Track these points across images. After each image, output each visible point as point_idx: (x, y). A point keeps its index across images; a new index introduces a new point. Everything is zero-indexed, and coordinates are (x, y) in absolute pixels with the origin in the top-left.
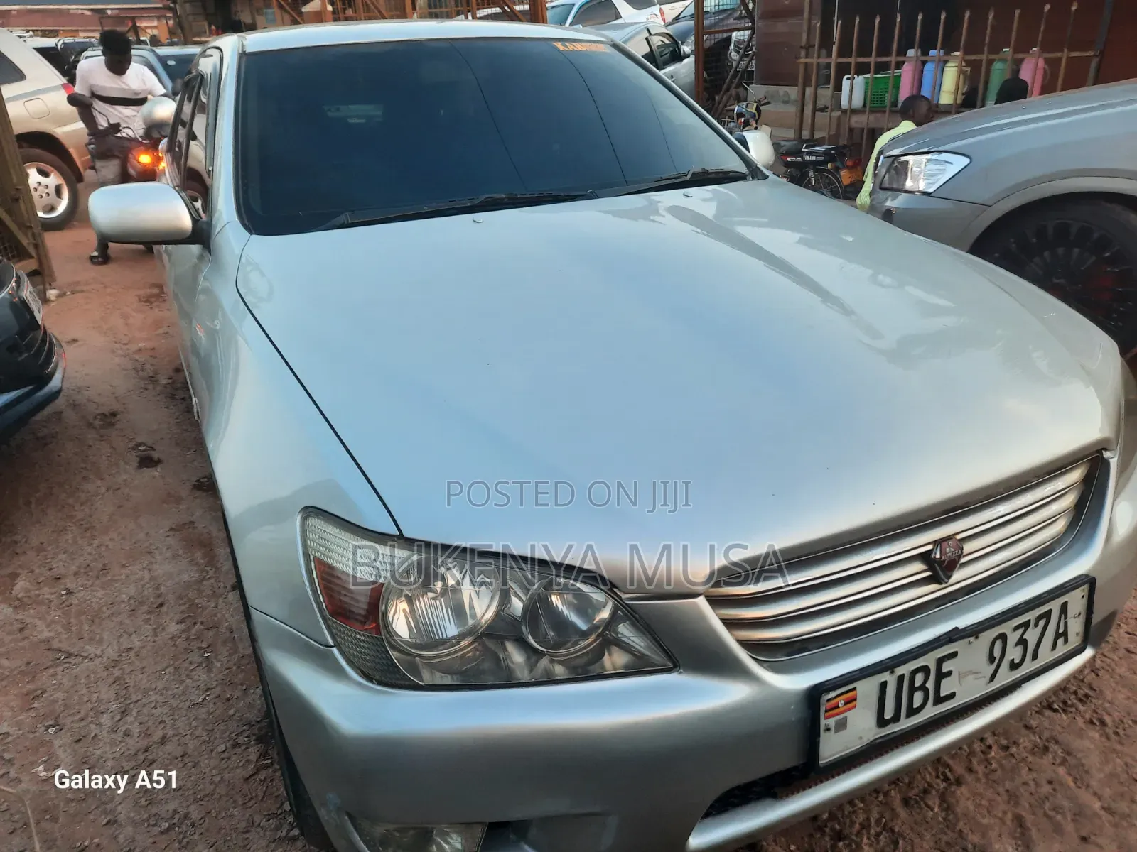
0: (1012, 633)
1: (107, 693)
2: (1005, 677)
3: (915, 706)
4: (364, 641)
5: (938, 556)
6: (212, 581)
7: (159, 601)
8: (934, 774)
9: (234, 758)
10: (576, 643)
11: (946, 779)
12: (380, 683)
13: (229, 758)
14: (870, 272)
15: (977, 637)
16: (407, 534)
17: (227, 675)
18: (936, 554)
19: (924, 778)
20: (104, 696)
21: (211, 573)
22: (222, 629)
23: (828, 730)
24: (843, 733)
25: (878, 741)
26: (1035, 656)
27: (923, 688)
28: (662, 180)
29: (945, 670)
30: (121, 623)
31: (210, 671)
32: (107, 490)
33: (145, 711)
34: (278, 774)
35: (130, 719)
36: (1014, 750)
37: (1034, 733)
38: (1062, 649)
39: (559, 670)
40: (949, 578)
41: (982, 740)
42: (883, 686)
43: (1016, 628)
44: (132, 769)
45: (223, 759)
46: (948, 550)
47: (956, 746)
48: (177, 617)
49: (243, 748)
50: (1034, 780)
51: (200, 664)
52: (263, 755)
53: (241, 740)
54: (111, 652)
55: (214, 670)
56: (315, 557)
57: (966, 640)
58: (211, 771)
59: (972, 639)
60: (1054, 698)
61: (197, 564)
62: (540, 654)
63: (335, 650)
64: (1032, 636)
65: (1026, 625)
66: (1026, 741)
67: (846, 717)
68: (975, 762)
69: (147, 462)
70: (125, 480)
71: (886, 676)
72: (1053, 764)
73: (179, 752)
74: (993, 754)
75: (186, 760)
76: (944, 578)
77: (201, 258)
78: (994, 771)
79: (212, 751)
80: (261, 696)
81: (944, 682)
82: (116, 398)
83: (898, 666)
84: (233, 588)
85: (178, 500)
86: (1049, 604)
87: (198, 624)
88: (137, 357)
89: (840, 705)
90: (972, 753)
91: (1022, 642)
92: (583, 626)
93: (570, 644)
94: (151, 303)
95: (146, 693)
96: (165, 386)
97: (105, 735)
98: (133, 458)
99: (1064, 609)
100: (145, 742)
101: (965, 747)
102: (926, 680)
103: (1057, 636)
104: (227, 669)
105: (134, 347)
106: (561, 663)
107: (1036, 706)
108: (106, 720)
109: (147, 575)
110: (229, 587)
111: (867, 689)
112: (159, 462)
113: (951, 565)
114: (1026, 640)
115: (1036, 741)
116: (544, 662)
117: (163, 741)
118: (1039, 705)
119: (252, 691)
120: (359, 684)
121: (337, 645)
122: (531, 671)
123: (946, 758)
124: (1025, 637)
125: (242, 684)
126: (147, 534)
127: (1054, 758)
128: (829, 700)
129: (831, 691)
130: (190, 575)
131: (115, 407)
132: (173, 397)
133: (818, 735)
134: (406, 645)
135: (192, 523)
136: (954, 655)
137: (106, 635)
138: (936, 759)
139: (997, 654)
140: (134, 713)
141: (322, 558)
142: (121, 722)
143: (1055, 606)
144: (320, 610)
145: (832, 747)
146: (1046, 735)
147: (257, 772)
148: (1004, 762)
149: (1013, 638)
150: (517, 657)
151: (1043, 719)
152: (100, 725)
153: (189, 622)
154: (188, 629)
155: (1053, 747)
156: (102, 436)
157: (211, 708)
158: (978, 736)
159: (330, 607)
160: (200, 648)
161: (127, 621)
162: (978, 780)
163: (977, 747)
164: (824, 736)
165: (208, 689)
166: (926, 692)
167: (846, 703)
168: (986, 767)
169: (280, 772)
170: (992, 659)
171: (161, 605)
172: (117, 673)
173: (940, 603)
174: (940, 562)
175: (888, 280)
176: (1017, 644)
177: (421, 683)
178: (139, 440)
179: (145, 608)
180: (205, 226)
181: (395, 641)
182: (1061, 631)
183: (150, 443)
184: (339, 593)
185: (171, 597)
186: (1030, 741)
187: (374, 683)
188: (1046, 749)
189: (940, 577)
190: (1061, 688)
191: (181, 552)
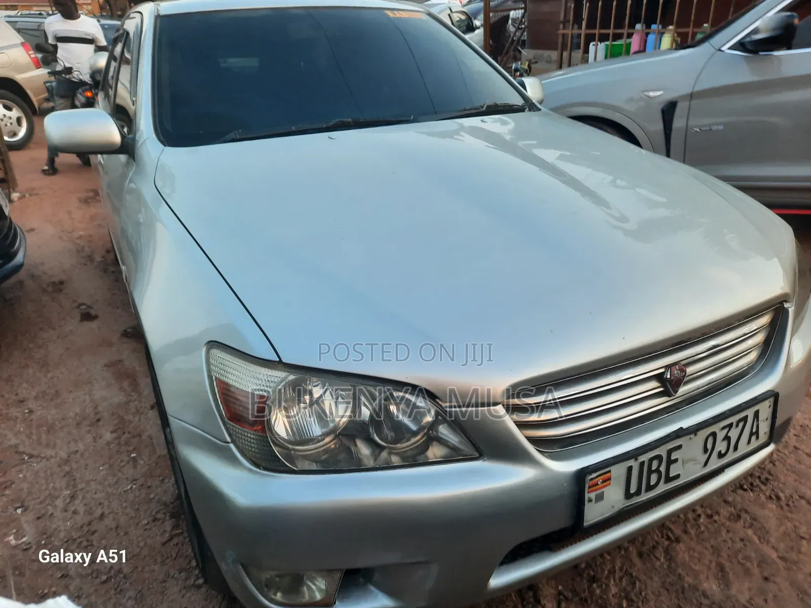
0: (720, 431)
1: (60, 483)
2: (715, 464)
3: (652, 484)
4: (253, 438)
5: (668, 377)
6: (137, 402)
7: (98, 417)
8: (660, 535)
9: (154, 529)
10: (408, 440)
11: (669, 538)
12: (266, 469)
13: (150, 529)
14: (611, 178)
15: (696, 435)
16: (284, 360)
17: (148, 469)
18: (667, 375)
19: (653, 538)
20: (58, 485)
21: (135, 397)
22: (144, 437)
23: (590, 500)
24: (600, 504)
25: (625, 509)
26: (736, 448)
27: (658, 471)
28: (465, 110)
29: (673, 458)
30: (69, 433)
31: (135, 467)
32: (58, 337)
33: (88, 496)
34: (187, 540)
35: (77, 502)
36: (716, 518)
37: (730, 506)
38: (755, 444)
39: (395, 460)
40: (676, 392)
41: (694, 511)
42: (630, 469)
43: (724, 428)
44: (79, 537)
45: (146, 530)
46: (676, 372)
47: (675, 515)
48: (111, 429)
49: (161, 521)
50: (731, 539)
51: (128, 462)
52: (175, 527)
53: (159, 516)
54: (63, 454)
55: (139, 466)
56: (216, 378)
57: (689, 437)
58: (138, 538)
59: (692, 436)
60: (744, 481)
61: (125, 391)
62: (382, 448)
63: (232, 446)
64: (734, 434)
65: (730, 426)
66: (725, 511)
67: (603, 493)
68: (689, 526)
69: (87, 317)
70: (71, 330)
71: (631, 463)
72: (744, 527)
73: (114, 525)
74: (702, 520)
75: (119, 531)
76: (672, 392)
77: (128, 164)
78: (703, 532)
79: (138, 524)
80: (173, 485)
81: (672, 467)
82: (64, 271)
83: (641, 455)
84: (152, 407)
85: (110, 345)
86: (746, 411)
87: (127, 433)
88: (79, 241)
89: (599, 483)
90: (687, 520)
91: (727, 438)
92: (414, 428)
93: (405, 440)
94: (89, 203)
95: (88, 482)
96: (99, 262)
97: (58, 514)
98: (77, 315)
99: (757, 414)
100: (89, 518)
101: (682, 516)
102: (659, 466)
103: (751, 434)
104: (148, 465)
105: (76, 235)
106: (397, 454)
107: (732, 487)
108: (59, 503)
109: (87, 397)
110: (149, 407)
111: (618, 472)
112: (95, 317)
113: (677, 383)
114: (730, 437)
115: (732, 511)
116: (384, 454)
117: (102, 516)
118: (733, 486)
119: (167, 481)
120: (250, 470)
121: (233, 441)
122: (375, 460)
123: (668, 523)
124: (729, 434)
125: (159, 476)
126: (88, 369)
127: (745, 523)
128: (592, 479)
129: (593, 473)
130: (120, 398)
131: (63, 277)
132: (105, 271)
133: (584, 505)
134: (284, 441)
135: (120, 361)
136: (680, 447)
137: (58, 442)
138: (662, 525)
139: (709, 446)
140: (80, 497)
141: (222, 378)
142: (71, 504)
143: (750, 413)
144: (221, 416)
145: (593, 513)
146: (739, 507)
147: (171, 539)
148: (710, 526)
149: (721, 435)
150: (364, 450)
151: (736, 496)
152: (55, 507)
153: (120, 432)
154: (118, 438)
155: (744, 515)
156: (53, 299)
157: (137, 493)
158: (691, 507)
159: (228, 414)
160: (128, 451)
161: (74, 431)
162: (691, 539)
163: (691, 516)
164: (588, 507)
165: (134, 480)
166: (659, 473)
167: (604, 481)
168: (697, 529)
169: (188, 539)
170: (706, 450)
171: (98, 420)
172: (67, 469)
173: (669, 411)
174: (670, 381)
175: (624, 183)
176: (723, 440)
177: (296, 469)
178: (80, 301)
179: (87, 422)
180: (130, 141)
181: (275, 438)
182: (754, 430)
183: (89, 303)
184: (235, 403)
185: (106, 415)
186: (728, 511)
187: (260, 469)
188: (739, 517)
189: (671, 392)
190: (749, 474)
191: (113, 382)
